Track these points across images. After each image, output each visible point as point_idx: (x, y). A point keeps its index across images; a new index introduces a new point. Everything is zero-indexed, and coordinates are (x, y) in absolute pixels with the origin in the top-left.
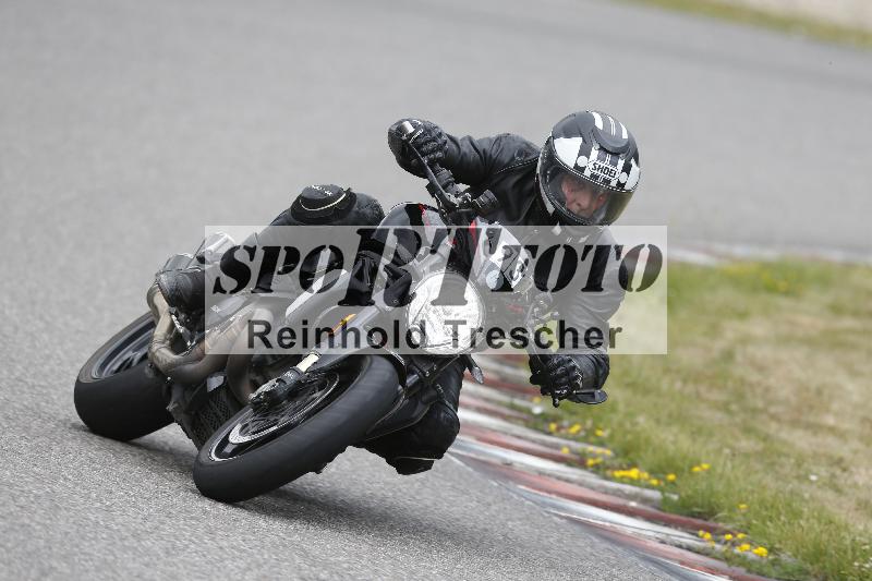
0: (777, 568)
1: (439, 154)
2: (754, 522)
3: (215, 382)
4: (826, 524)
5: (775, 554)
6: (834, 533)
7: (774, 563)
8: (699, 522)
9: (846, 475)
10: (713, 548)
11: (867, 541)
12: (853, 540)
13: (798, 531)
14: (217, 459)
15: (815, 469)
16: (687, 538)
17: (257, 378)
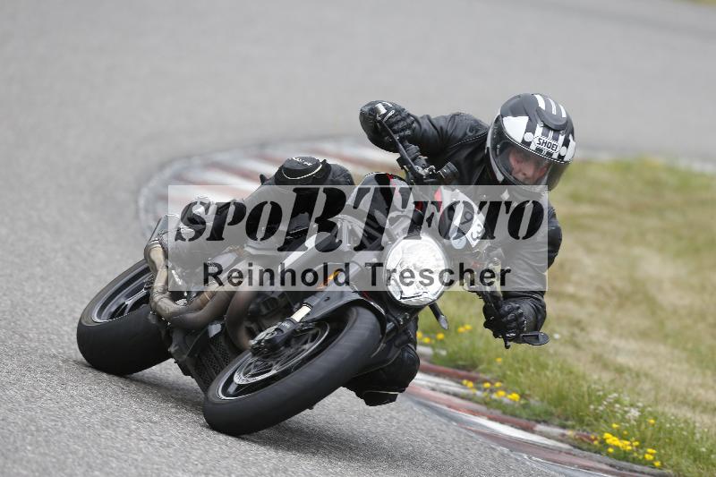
0: (527, 410)
1: (408, 132)
2: (509, 373)
3: (215, 329)
4: (567, 374)
5: (525, 399)
6: (574, 382)
7: (525, 406)
8: (463, 373)
9: (583, 334)
10: (475, 394)
11: (600, 388)
12: (589, 387)
13: (545, 380)
14: (224, 397)
15: (557, 329)
16: (453, 386)
17: (252, 326)
